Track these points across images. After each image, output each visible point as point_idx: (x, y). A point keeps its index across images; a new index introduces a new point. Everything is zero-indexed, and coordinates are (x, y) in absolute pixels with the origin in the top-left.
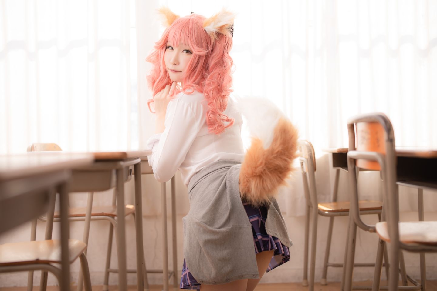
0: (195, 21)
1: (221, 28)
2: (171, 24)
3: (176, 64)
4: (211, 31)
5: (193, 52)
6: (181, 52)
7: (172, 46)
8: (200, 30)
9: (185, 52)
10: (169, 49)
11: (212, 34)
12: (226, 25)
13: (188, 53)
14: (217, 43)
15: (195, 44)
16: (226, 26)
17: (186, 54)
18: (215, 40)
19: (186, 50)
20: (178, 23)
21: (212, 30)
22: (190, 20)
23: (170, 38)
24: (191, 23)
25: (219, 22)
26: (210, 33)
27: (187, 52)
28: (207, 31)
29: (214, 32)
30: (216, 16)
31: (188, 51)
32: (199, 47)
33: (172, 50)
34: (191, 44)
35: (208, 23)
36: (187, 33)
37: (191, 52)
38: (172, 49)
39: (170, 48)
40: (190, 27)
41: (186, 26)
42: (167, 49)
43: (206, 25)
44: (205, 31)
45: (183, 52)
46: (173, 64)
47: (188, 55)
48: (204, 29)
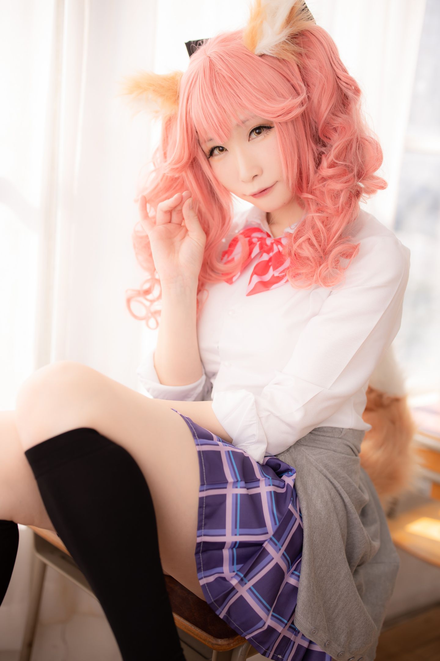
3: (256, 176)
4: (276, 45)
5: (272, 123)
7: (218, 145)
9: (254, 135)
10: (216, 155)
11: (282, 49)
13: (263, 133)
14: (307, 61)
17: (261, 137)
19: (253, 131)
21: (276, 43)
22: (211, 61)
24: (219, 65)
27: (259, 133)
28: (268, 52)
31: (259, 129)
33: (224, 153)
35: (255, 35)
37: (268, 125)
38: (222, 149)
39: (216, 152)
40: (225, 73)
42: (210, 159)
43: (254, 44)
44: (262, 56)
45: (251, 139)
46: (252, 178)
47: (267, 134)
48: (256, 56)
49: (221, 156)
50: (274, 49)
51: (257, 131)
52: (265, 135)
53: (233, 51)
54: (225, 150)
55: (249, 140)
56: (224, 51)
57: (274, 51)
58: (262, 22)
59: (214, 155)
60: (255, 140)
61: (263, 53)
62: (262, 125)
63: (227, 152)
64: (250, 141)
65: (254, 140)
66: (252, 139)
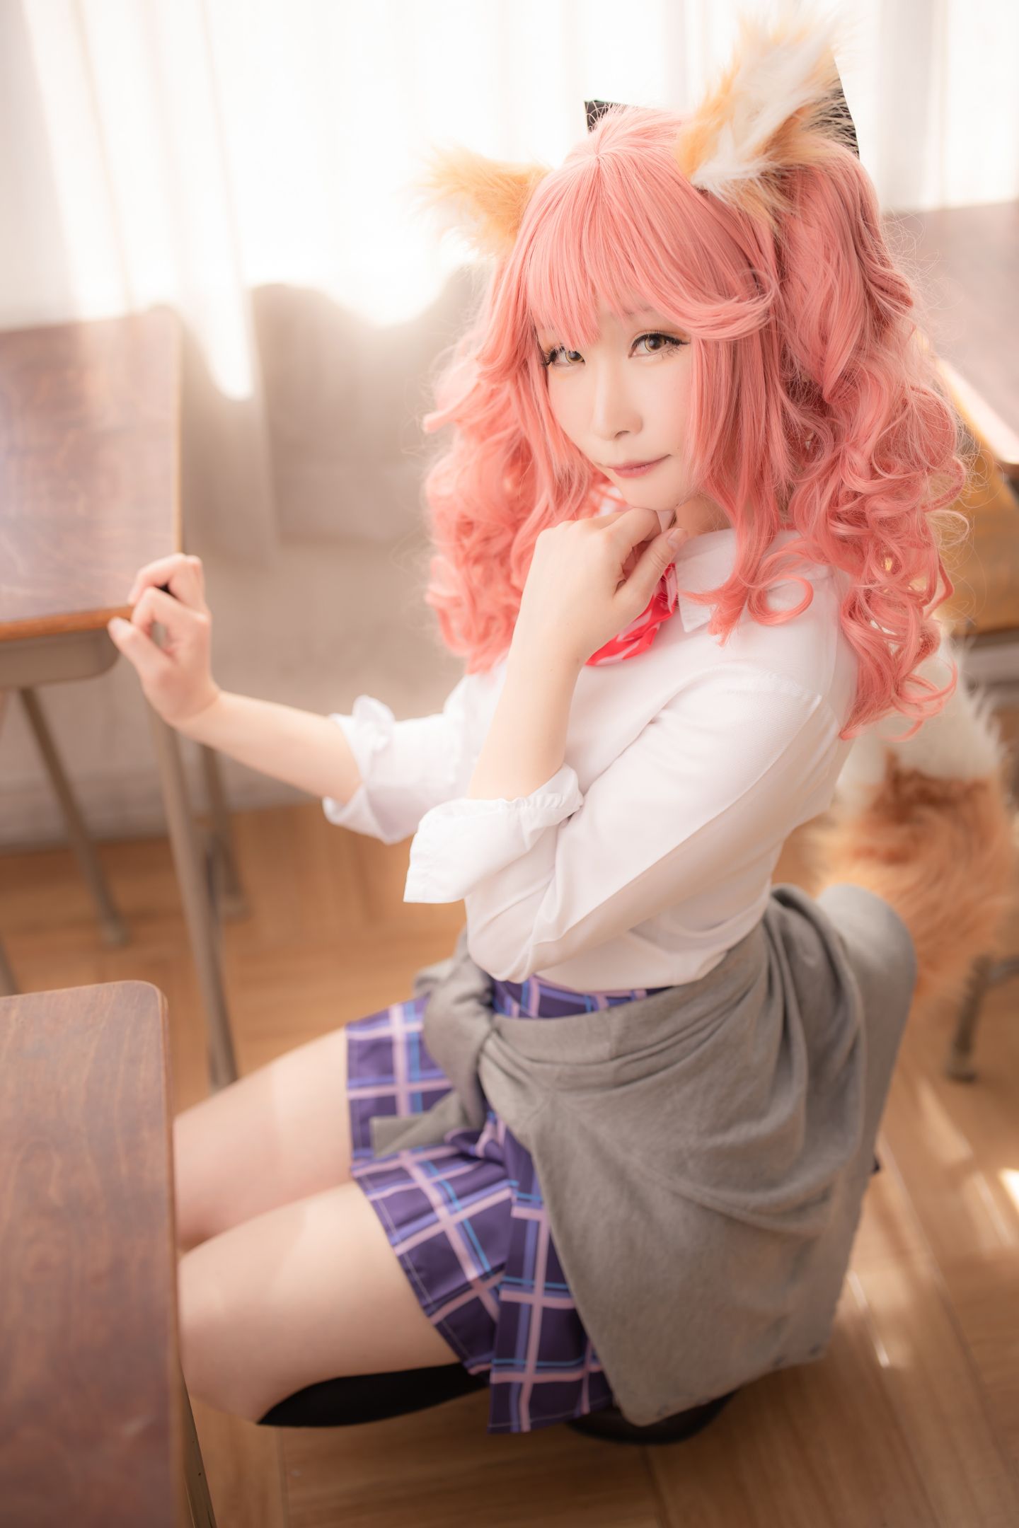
0: (626, 163)
1: (781, 139)
2: (517, 227)
3: (627, 432)
4: (735, 181)
5: (686, 334)
6: (627, 356)
7: (569, 347)
8: (674, 201)
9: (643, 347)
10: (560, 365)
11: (747, 192)
12: (799, 112)
13: (664, 348)
15: (681, 288)
16: (804, 120)
17: (656, 355)
18: (777, 218)
19: (644, 338)
20: (547, 211)
21: (738, 176)
22: (598, 172)
23: (541, 306)
24: (610, 187)
25: (755, 113)
26: (738, 194)
27: (655, 347)
28: (715, 189)
29: (751, 181)
30: (727, 87)
31: (658, 339)
32: (709, 299)
33: (577, 365)
34: (663, 298)
35: (700, 146)
36: (616, 246)
37: (675, 336)
38: (577, 357)
39: (562, 358)
40: (617, 208)
41: (593, 212)
43: (693, 161)
44: (703, 192)
45: (635, 354)
46: (615, 434)
47: (669, 354)
48: (693, 189)
49: (570, 368)
50: (729, 189)
51: (652, 343)
52: (665, 354)
53: (651, 164)
54: (581, 360)
55: (630, 356)
56: (631, 158)
57: (729, 192)
58: (720, 125)
59: (557, 361)
60: (643, 358)
61: (705, 188)
62: (662, 333)
63: (582, 364)
64: (632, 358)
65: (640, 358)
66: (639, 355)
